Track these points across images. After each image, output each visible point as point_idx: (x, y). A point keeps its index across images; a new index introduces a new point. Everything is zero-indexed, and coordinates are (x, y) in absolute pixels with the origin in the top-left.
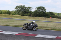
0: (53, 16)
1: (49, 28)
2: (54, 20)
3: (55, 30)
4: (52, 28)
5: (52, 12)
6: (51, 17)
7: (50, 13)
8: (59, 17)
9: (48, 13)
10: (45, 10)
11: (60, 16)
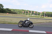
0: (10, 12)
1: (6, 22)
2: (11, 15)
3: (12, 23)
4: (9, 22)
5: (9, 9)
6: (8, 13)
7: (7, 9)
8: (15, 13)
9: (5, 9)
10: (3, 6)
11: (15, 11)
